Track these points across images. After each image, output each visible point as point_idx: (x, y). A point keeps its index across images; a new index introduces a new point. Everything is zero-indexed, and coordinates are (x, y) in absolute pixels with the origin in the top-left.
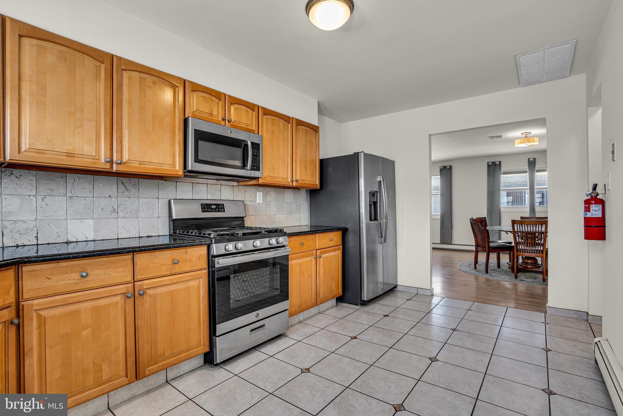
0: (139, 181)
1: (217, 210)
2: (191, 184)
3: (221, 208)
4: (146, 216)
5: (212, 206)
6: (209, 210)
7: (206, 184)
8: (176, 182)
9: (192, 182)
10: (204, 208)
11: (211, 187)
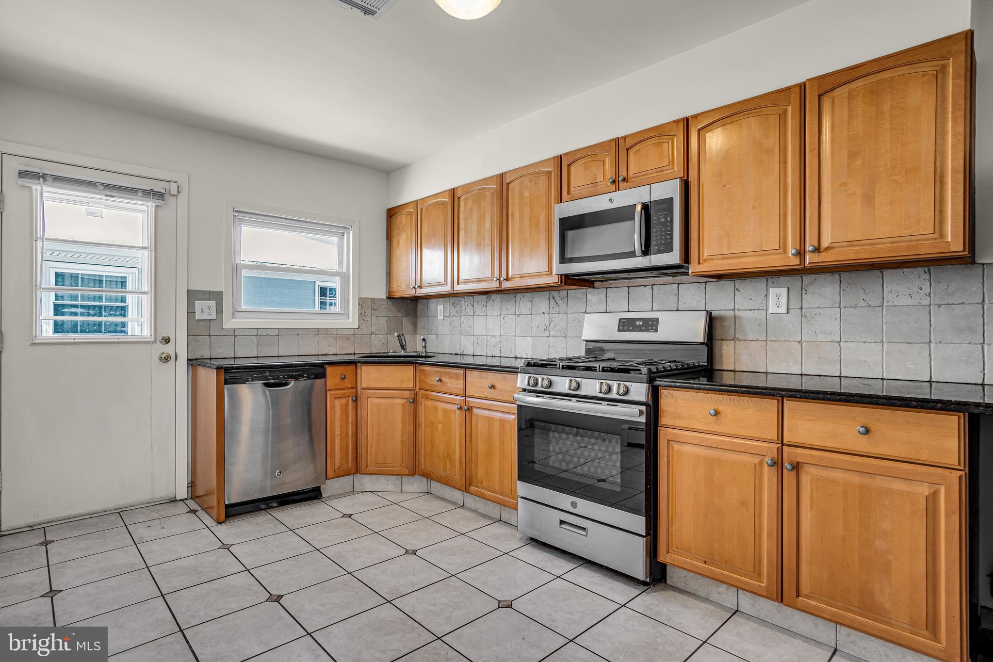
0: (567, 293)
1: (644, 328)
2: (627, 288)
3: (652, 325)
4: (574, 336)
5: (637, 322)
6: (631, 328)
7: (651, 286)
8: (607, 288)
9: (629, 285)
10: (624, 325)
11: (659, 289)
